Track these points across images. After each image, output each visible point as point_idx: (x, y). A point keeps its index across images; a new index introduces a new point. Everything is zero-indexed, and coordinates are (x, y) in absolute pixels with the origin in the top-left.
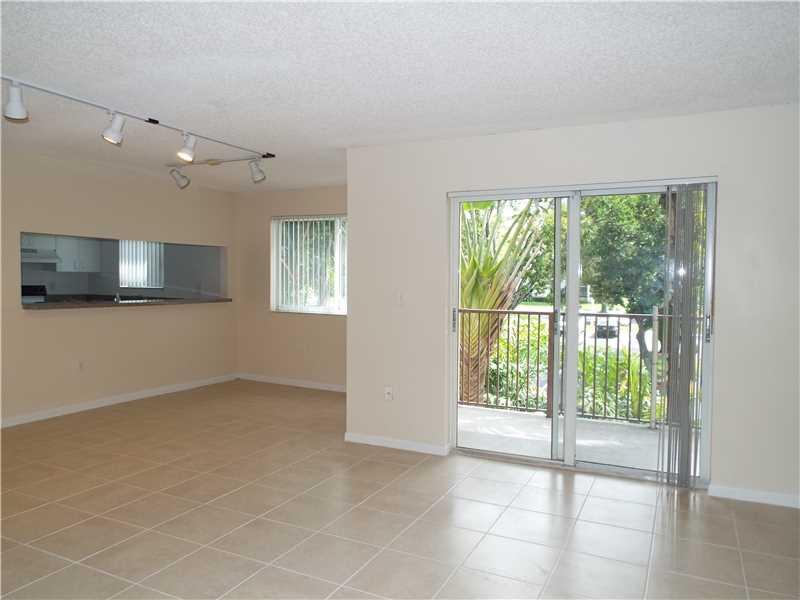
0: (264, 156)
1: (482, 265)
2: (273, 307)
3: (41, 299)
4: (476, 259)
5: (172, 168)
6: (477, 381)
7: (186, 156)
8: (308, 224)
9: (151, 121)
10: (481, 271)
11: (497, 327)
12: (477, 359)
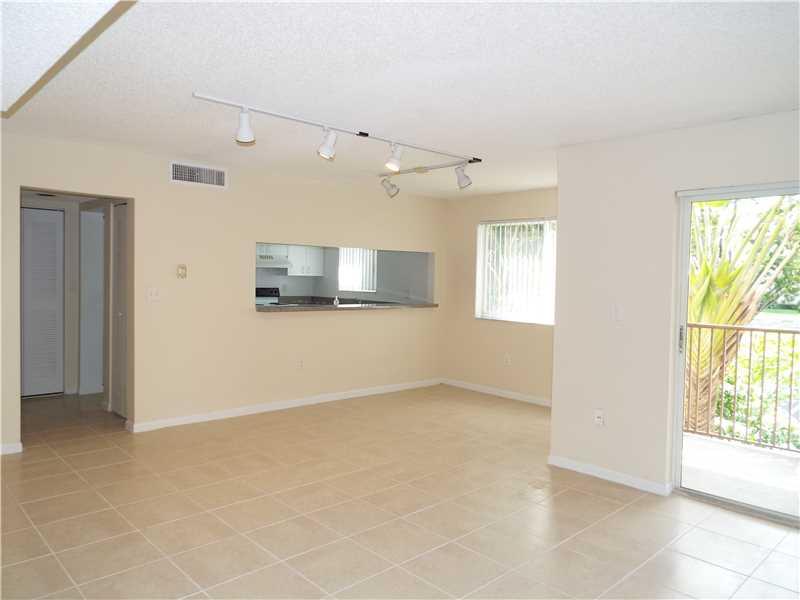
0: (470, 162)
1: (716, 270)
2: (478, 314)
3: (276, 300)
4: (709, 264)
5: (382, 178)
6: (707, 404)
7: (393, 167)
8: (516, 229)
9: (362, 134)
10: (715, 278)
11: (736, 342)
12: (707, 380)
